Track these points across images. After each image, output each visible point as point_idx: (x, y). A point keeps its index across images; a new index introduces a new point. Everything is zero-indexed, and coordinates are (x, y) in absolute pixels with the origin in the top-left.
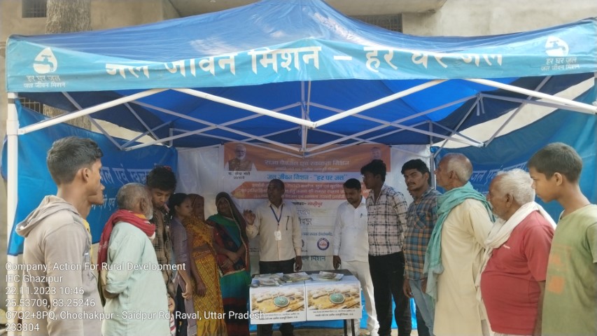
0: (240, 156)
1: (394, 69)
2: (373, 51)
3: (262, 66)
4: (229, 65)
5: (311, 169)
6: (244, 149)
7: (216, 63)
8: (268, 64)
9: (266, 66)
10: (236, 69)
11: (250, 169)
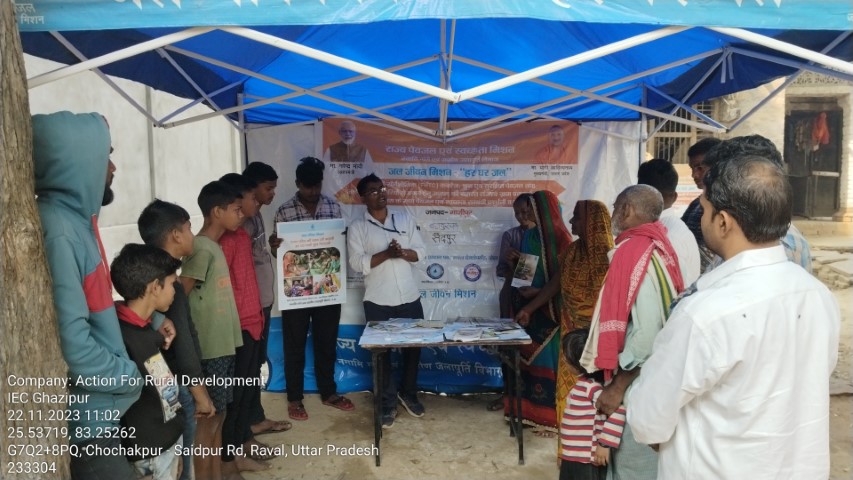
0: (347, 139)
5: (456, 160)
6: (354, 128)
11: (363, 160)
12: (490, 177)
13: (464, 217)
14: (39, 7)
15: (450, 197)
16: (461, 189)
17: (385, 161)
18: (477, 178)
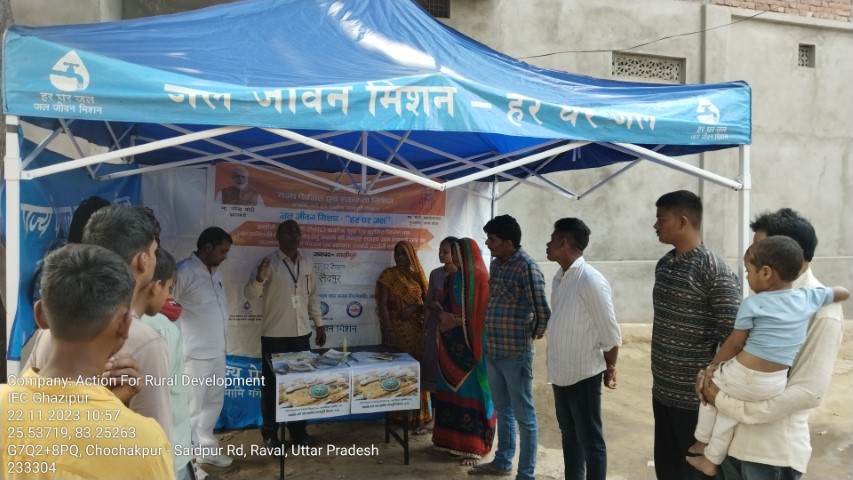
0: (239, 183)
1: (538, 124)
2: (517, 100)
3: (382, 106)
4: (341, 102)
5: (342, 208)
6: (246, 174)
7: (324, 98)
8: (390, 105)
9: (387, 107)
10: (350, 108)
11: (255, 203)
12: (372, 224)
13: (348, 259)
14: (99, 100)
15: (337, 241)
16: (346, 234)
17: (276, 206)
18: (360, 224)
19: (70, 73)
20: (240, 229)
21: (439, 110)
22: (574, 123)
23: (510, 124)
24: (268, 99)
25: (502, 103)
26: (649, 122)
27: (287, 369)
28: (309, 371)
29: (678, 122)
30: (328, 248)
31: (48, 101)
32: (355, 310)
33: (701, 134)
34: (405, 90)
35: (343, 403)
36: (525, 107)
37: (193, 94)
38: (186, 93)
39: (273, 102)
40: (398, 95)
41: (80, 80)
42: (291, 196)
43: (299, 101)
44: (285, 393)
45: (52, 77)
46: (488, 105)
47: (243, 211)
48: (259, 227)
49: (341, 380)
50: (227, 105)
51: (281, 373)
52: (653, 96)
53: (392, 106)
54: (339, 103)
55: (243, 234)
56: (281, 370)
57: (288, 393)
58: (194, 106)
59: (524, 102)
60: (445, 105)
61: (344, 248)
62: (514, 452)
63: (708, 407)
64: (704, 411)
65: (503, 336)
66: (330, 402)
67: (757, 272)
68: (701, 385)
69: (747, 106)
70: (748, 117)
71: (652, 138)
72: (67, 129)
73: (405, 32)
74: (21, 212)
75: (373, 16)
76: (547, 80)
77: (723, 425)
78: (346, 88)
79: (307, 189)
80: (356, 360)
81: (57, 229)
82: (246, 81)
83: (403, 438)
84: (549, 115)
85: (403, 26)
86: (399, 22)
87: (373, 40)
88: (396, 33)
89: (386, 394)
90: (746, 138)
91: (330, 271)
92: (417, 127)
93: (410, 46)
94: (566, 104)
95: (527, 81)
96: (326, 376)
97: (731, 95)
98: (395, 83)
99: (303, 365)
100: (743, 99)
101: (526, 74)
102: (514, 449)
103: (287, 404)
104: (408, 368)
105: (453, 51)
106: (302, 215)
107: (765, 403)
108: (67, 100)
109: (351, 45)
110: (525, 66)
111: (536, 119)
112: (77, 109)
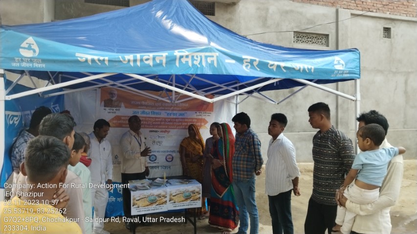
0: (113, 97)
1: (257, 70)
2: (247, 59)
3: (182, 62)
4: (162, 61)
5: (163, 108)
6: (116, 92)
7: (154, 59)
8: (186, 62)
9: (184, 63)
10: (166, 64)
11: (120, 107)
12: (178, 116)
13: (166, 133)
14: (44, 61)
15: (160, 125)
16: (165, 121)
17: (131, 108)
18: (172, 116)
19: (29, 48)
20: (113, 119)
21: (210, 64)
22: (275, 70)
23: (244, 71)
24: (127, 59)
25: (240, 60)
26: (311, 69)
27: (136, 189)
28: (147, 189)
29: (325, 69)
30: (156, 128)
31: (19, 61)
32: (170, 158)
33: (336, 74)
34: (193, 55)
35: (164, 205)
36: (251, 62)
37: (90, 57)
38: (87, 57)
39: (129, 61)
40: (190, 57)
41: (34, 51)
42: (138, 103)
43: (141, 60)
44: (135, 201)
45: (21, 50)
46: (233, 62)
47: (115, 110)
48: (123, 118)
49: (163, 193)
50: (107, 63)
51: (133, 191)
52: (313, 56)
53: (187, 62)
54: (161, 61)
55: (114, 122)
56: (133, 189)
57: (137, 200)
58: (90, 63)
59: (251, 60)
60: (213, 61)
61: (164, 128)
62: (248, 228)
63: (342, 208)
64: (340, 209)
65: (240, 171)
66: (158, 205)
67: (363, 140)
68: (338, 198)
69: (358, 60)
70: (359, 66)
71: (313, 76)
72: (27, 74)
73: (193, 25)
74: (5, 115)
75: (177, 17)
76: (262, 48)
77: (349, 216)
78: (165, 54)
79: (146, 100)
80: (170, 184)
81: (23, 122)
82: (116, 50)
83: (193, 221)
84: (263, 66)
85: (192, 22)
86: (190, 21)
87: (177, 30)
88: (189, 25)
89: (185, 200)
90: (358, 76)
91: (157, 139)
92: (199, 72)
93: (195, 32)
94: (271, 60)
95: (252, 48)
96: (155, 191)
97: (350, 55)
98: (188, 51)
99: (144, 187)
100: (356, 57)
101: (252, 45)
102: (248, 226)
103: (137, 206)
104: (196, 187)
105: (216, 34)
106: (143, 112)
107: (370, 205)
108: (28, 61)
109: (167, 32)
110: (251, 41)
111: (257, 68)
112: (33, 65)
